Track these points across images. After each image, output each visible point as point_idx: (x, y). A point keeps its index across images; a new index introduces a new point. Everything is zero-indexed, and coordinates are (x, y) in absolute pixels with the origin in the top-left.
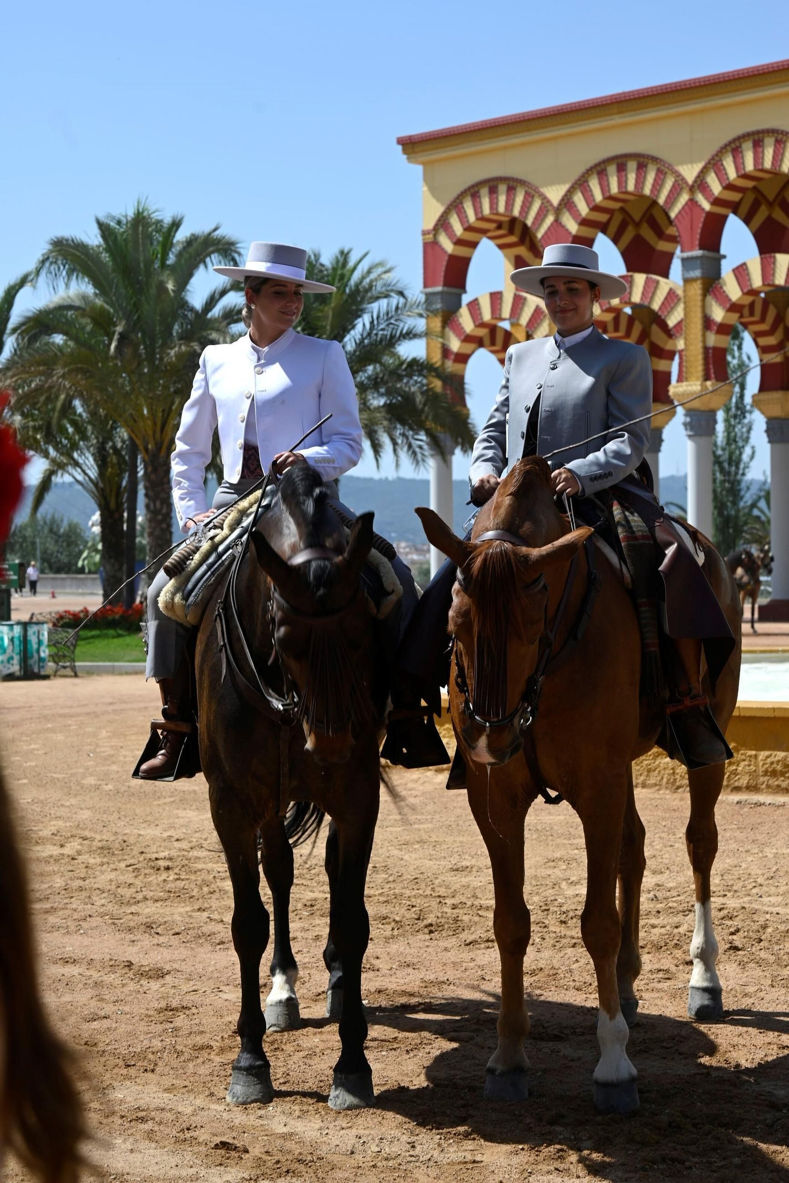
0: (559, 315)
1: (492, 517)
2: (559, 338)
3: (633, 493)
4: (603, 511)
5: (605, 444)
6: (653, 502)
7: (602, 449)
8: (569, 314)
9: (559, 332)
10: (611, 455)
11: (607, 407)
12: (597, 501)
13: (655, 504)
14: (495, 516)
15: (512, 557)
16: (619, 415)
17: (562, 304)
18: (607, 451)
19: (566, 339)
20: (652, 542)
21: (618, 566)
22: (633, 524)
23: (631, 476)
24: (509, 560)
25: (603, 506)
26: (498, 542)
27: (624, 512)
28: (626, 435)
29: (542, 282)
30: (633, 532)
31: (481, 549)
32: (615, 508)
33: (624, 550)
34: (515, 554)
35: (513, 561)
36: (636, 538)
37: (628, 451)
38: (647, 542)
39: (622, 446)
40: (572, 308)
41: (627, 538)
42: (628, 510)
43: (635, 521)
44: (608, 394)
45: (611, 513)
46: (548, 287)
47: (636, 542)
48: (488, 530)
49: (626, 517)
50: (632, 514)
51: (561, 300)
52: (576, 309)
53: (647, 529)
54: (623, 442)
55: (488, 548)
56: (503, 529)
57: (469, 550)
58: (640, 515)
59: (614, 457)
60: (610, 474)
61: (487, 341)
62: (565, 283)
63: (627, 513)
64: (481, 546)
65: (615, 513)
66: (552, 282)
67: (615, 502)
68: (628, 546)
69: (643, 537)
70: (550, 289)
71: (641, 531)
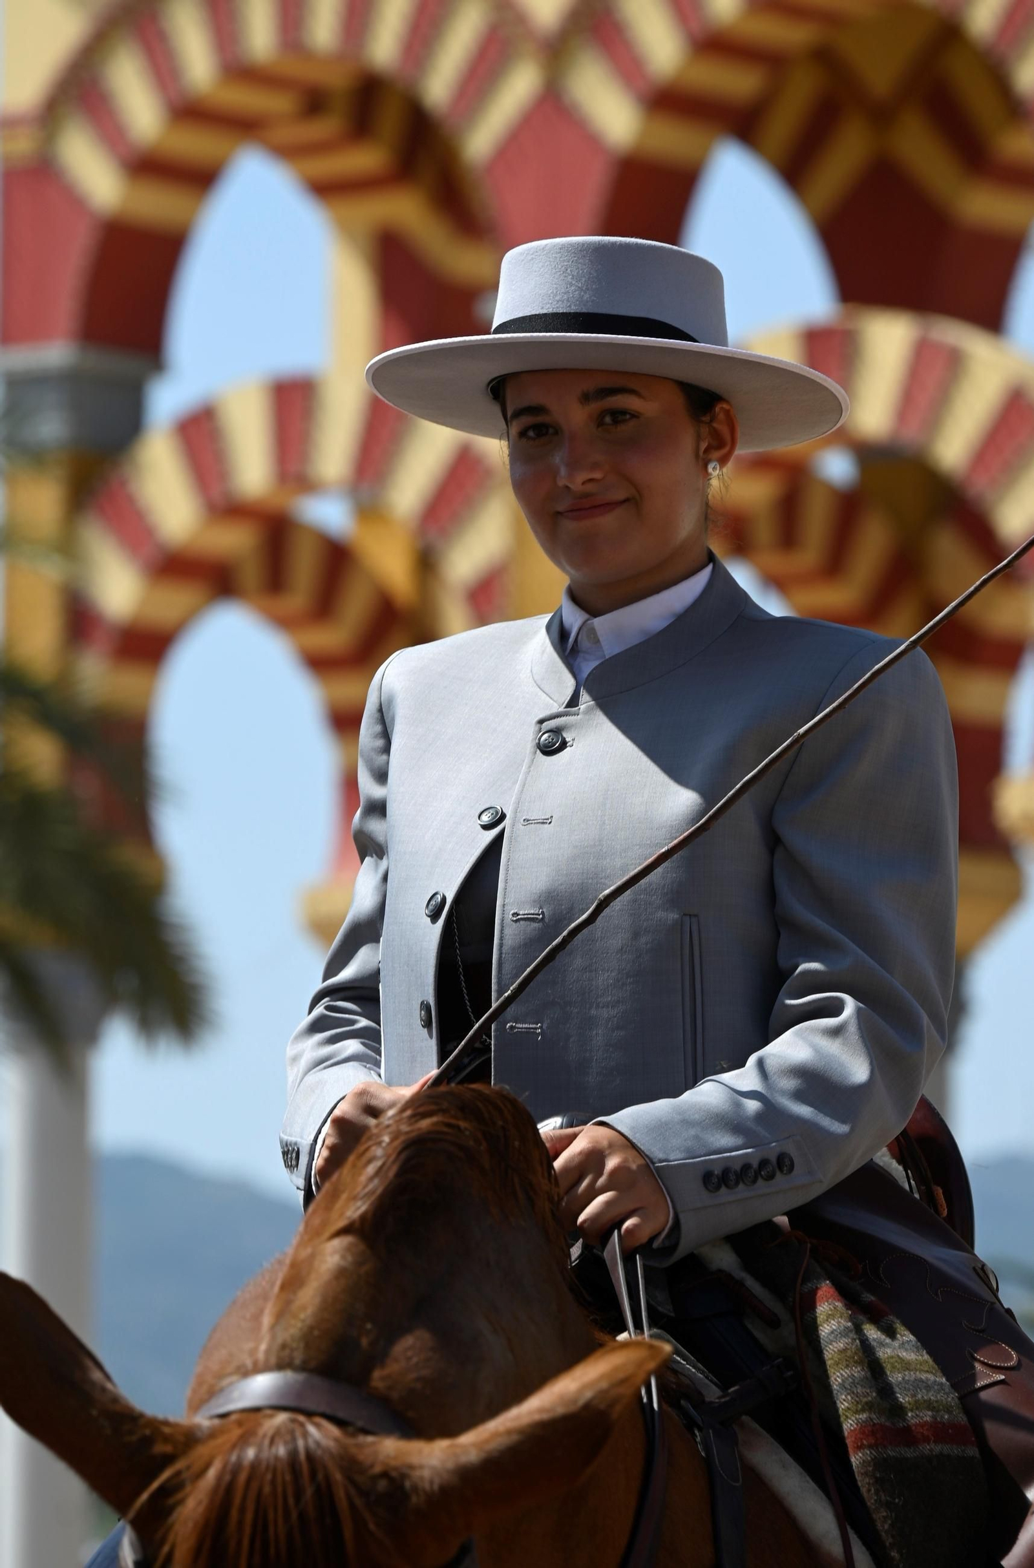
0: (569, 526)
1: (267, 1320)
2: (574, 618)
3: (892, 1249)
4: (773, 1322)
5: (766, 1042)
6: (976, 1285)
7: (752, 1060)
8: (608, 522)
9: (574, 596)
10: (789, 1084)
11: (771, 895)
12: (751, 1283)
13: (987, 1295)
14: (280, 1316)
15: (338, 1476)
16: (820, 924)
17: (577, 482)
18: (770, 1065)
19: (600, 623)
20: (972, 1451)
21: (835, 1548)
22: (895, 1377)
23: (870, 1173)
24: (325, 1493)
25: (777, 1307)
26: (282, 1418)
27: (858, 1329)
28: (850, 1005)
29: (498, 389)
30: (898, 1410)
31: (213, 1443)
32: (823, 1309)
33: (863, 1482)
34: (351, 1465)
35: (340, 1494)
36: (907, 1436)
37: (858, 1070)
38: (953, 1450)
39: (833, 1047)
40: (620, 495)
41: (873, 1434)
42: (876, 1320)
43: (906, 1366)
44: (773, 841)
45: (810, 1330)
46: (518, 414)
47: (909, 1453)
48: (246, 1372)
49: (867, 1350)
50: (891, 1333)
51: (574, 465)
52: (635, 501)
53: (952, 1398)
54: (836, 1032)
55: (244, 1440)
56: (303, 1368)
57: (160, 1448)
58: (926, 1341)
59: (799, 1096)
60: (784, 1163)
61: (251, 574)
62: (586, 398)
63: (872, 1333)
64: (213, 1434)
65: (825, 1330)
66: (534, 396)
67: (825, 1288)
68: (881, 1467)
69: (940, 1432)
70: (526, 420)
71: (929, 1405)
